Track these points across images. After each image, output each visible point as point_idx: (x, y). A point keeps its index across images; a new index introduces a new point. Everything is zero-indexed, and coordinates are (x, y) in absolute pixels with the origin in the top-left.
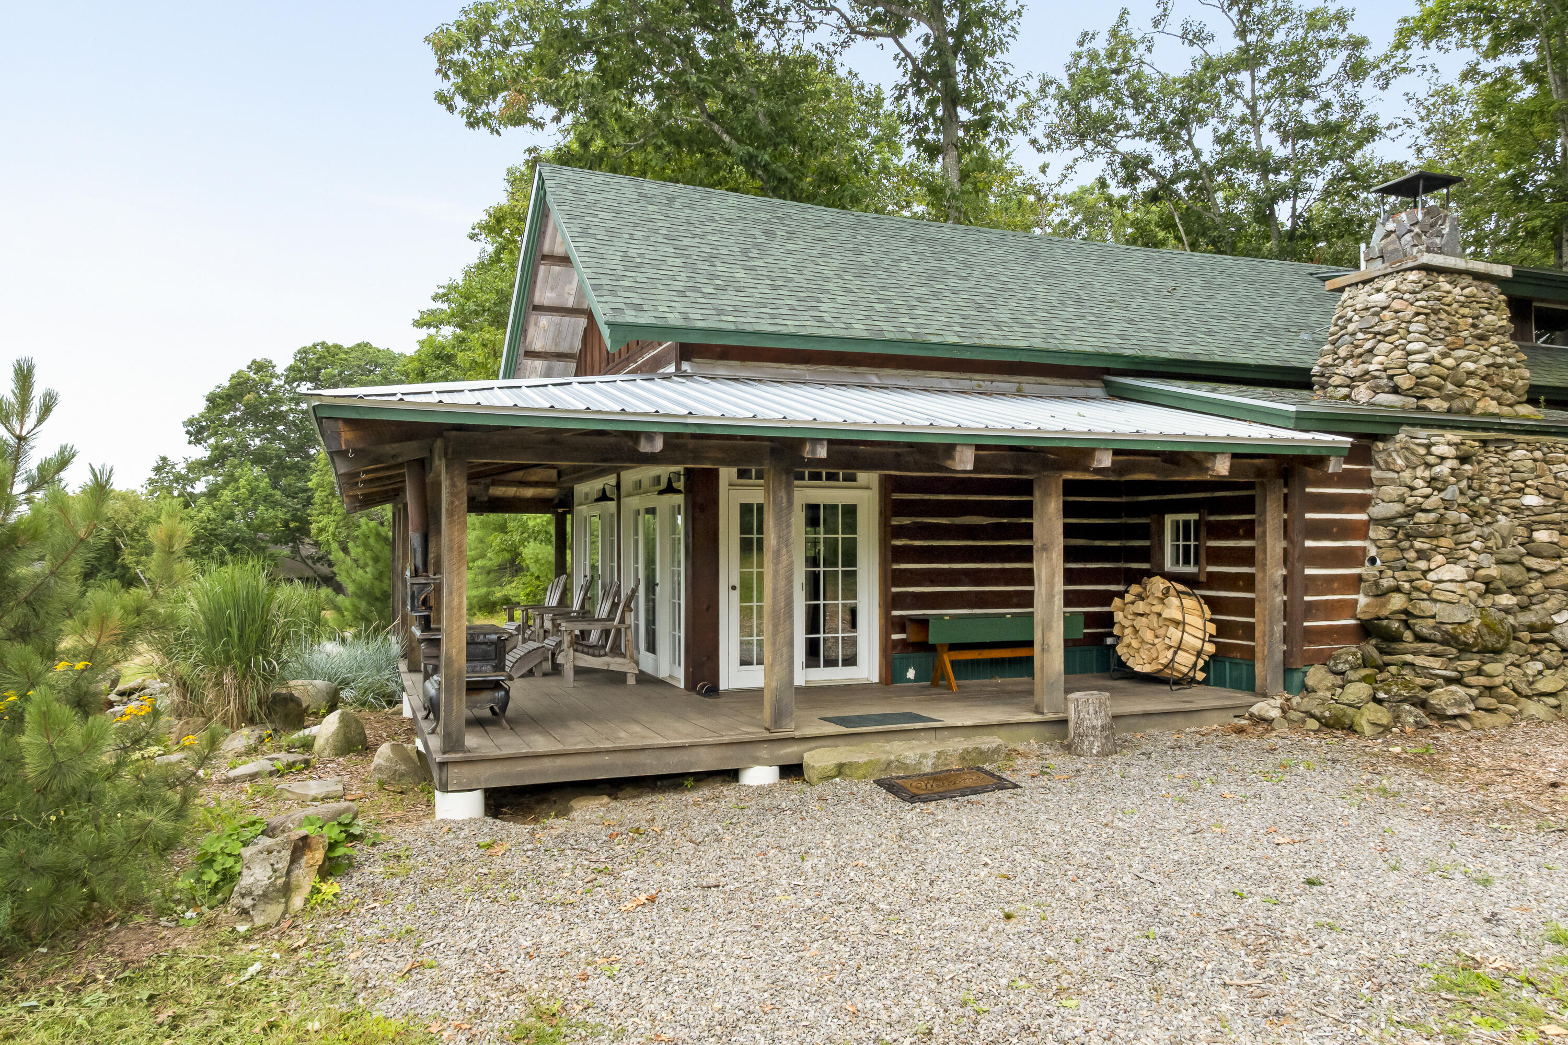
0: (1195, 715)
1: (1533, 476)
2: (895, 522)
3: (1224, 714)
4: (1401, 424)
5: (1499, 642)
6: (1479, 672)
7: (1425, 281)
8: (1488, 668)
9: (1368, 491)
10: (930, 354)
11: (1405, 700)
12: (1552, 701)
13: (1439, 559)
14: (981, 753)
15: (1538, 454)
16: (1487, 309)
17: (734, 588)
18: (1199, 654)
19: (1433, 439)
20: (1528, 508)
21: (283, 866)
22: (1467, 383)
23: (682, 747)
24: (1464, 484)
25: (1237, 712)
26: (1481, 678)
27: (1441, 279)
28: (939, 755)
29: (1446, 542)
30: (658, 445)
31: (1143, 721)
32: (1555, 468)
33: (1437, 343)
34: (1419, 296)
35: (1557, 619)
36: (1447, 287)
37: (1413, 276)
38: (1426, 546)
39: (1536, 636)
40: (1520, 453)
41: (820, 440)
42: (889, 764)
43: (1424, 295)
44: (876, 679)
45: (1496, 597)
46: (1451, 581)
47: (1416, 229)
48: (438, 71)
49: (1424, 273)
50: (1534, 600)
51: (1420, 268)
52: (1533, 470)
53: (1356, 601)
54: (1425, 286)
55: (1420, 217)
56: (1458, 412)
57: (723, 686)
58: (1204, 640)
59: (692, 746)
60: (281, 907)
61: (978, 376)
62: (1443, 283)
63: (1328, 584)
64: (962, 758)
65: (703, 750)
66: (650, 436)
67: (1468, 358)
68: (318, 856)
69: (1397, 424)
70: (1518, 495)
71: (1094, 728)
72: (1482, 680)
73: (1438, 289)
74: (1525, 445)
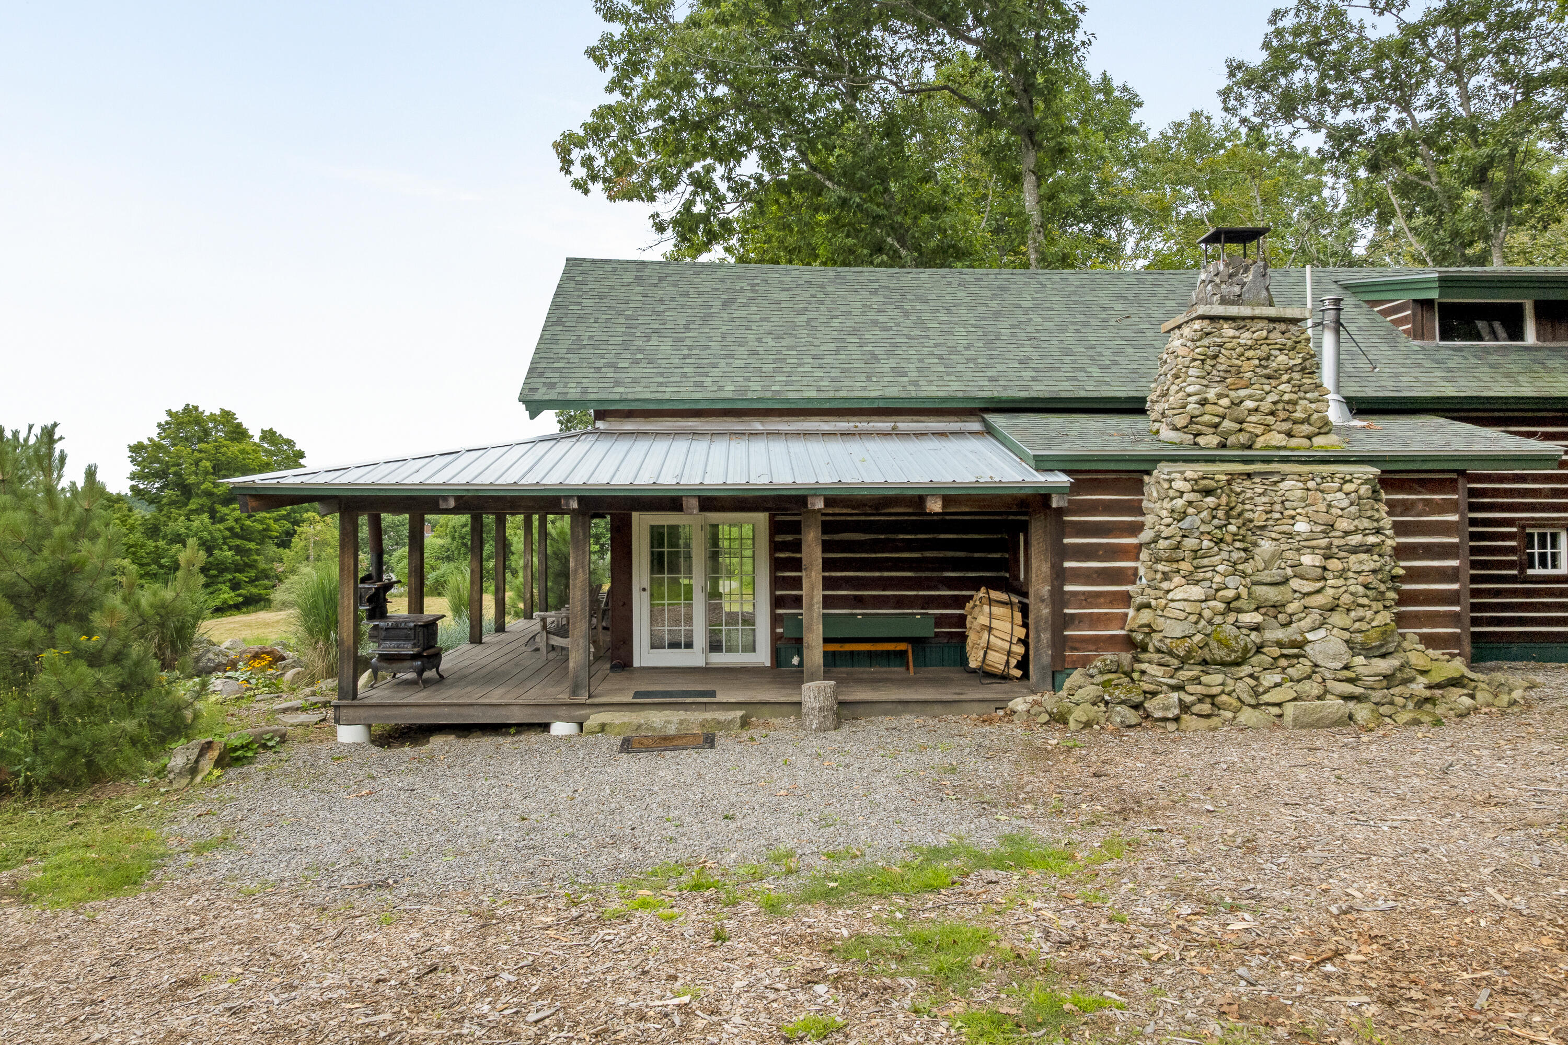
0: (955, 705)
1: (1303, 504)
2: (779, 538)
3: (984, 705)
4: (1160, 461)
5: (1230, 655)
6: (1197, 680)
7: (1209, 329)
8: (1205, 679)
9: (1140, 519)
10: (793, 406)
11: (1122, 702)
12: (1276, 710)
13: (1177, 580)
14: (719, 723)
15: (1311, 484)
16: (1280, 350)
17: (644, 590)
18: (1009, 653)
19: (1173, 476)
20: (1298, 534)
21: (193, 757)
22: (1248, 419)
23: (500, 705)
24: (1204, 514)
25: (998, 705)
26: (1199, 687)
27: (1225, 326)
28: (681, 722)
29: (1185, 566)
30: (452, 504)
31: (900, 707)
32: (1329, 497)
33: (1216, 385)
34: (1198, 344)
35: (1310, 636)
36: (1231, 333)
37: (1197, 325)
38: (1167, 569)
39: (1285, 651)
40: (1287, 484)
41: (571, 497)
42: (639, 726)
43: (1206, 342)
44: (768, 664)
45: (1240, 616)
46: (1185, 600)
47: (1218, 280)
48: (562, 169)
49: (1207, 322)
50: (1294, 618)
51: (1202, 317)
52: (1303, 500)
53: (1126, 615)
54: (1208, 334)
55: (1221, 268)
56: (1233, 447)
57: (636, 664)
58: (1011, 643)
59: (506, 705)
60: (187, 781)
61: (855, 419)
62: (1228, 330)
63: (1090, 599)
64: (703, 726)
65: (517, 708)
66: (445, 498)
67: (1250, 397)
68: (215, 754)
69: (1156, 460)
70: (1292, 522)
71: (813, 709)
72: (1199, 689)
73: (1221, 336)
74: (1296, 477)
